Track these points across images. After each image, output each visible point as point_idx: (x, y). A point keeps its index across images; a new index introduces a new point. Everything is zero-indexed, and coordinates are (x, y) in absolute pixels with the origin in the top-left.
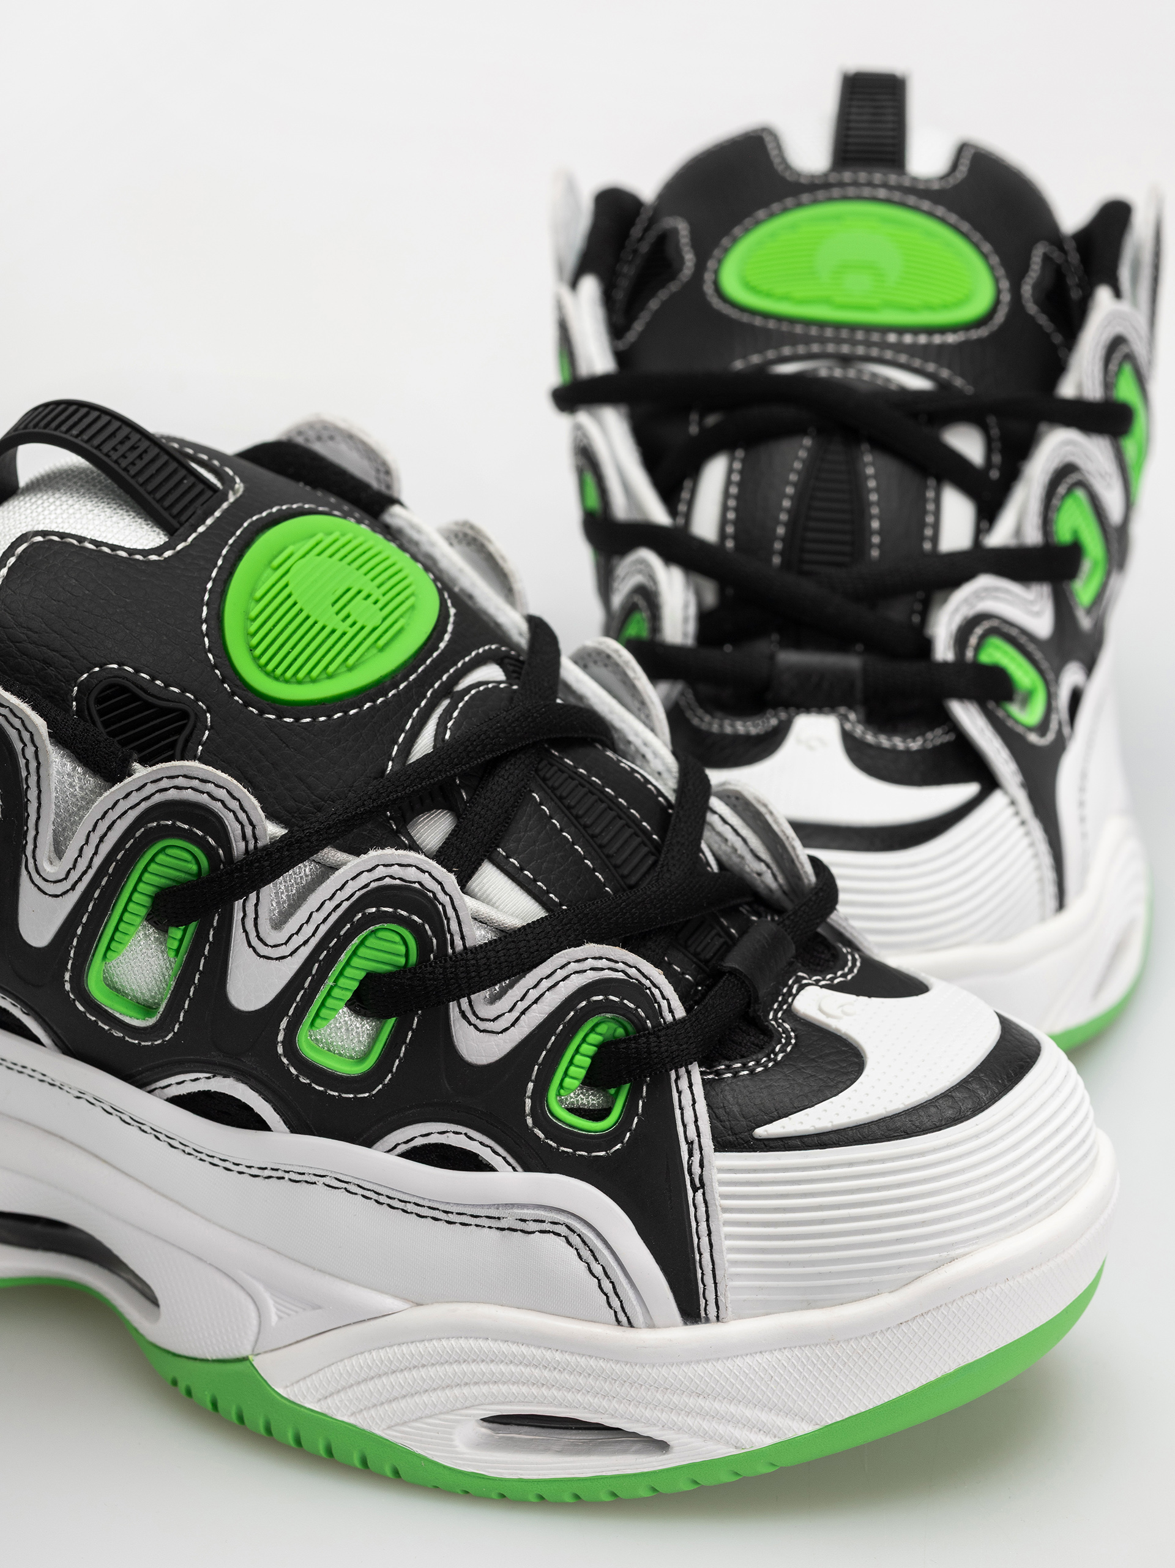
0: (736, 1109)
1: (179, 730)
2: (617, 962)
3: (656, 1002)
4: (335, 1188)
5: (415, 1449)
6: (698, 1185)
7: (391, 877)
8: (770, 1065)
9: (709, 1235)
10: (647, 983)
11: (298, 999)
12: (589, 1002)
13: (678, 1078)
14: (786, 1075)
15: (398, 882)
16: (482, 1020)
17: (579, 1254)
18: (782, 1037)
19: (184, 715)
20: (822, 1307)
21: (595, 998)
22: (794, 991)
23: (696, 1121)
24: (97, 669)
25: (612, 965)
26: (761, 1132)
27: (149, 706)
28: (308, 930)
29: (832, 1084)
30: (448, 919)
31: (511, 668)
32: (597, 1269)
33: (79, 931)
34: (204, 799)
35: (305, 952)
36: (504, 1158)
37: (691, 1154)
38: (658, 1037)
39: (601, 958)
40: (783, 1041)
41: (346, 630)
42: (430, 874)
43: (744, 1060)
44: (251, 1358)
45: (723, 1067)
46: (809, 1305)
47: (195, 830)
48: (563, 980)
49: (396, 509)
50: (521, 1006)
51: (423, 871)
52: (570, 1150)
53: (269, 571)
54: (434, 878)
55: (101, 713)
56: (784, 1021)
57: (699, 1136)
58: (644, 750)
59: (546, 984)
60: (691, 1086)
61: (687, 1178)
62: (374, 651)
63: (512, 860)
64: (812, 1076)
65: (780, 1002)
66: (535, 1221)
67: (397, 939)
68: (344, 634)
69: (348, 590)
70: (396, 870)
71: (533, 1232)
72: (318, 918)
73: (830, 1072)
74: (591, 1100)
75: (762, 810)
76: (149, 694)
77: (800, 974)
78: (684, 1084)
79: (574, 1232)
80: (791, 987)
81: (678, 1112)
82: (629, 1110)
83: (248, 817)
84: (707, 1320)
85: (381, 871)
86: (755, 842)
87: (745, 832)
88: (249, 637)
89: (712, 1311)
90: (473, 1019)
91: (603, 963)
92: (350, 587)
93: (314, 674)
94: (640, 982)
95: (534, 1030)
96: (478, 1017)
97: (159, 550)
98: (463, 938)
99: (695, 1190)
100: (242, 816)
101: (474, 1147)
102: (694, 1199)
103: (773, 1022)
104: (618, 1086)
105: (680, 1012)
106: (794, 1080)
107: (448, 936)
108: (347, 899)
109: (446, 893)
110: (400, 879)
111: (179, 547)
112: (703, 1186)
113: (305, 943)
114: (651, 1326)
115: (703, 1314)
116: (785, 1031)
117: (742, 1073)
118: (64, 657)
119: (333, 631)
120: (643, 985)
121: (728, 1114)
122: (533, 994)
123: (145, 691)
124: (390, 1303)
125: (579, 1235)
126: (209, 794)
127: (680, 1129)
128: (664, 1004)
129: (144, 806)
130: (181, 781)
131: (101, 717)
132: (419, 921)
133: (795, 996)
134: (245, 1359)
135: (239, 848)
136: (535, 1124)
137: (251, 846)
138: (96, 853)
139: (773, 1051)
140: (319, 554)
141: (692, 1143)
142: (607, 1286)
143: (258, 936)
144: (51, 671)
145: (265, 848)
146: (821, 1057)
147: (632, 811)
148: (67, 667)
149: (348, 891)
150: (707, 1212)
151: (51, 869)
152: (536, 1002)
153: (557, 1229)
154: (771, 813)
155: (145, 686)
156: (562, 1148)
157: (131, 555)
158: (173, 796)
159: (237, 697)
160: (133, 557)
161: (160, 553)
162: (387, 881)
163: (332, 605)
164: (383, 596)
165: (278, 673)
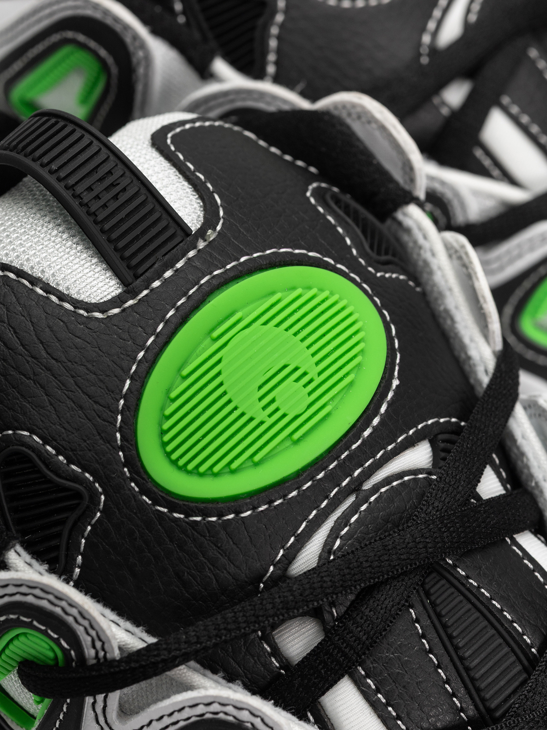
1: (72, 509)
7: (226, 714)
15: (231, 718)
19: (78, 495)
24: (9, 432)
27: (47, 479)
31: (442, 445)
41: (264, 420)
53: (208, 340)
62: (288, 443)
68: (262, 423)
69: (285, 367)
70: (230, 709)
76: (49, 469)
85: (218, 707)
88: (164, 418)
92: (287, 363)
100: (92, 633)
108: (185, 720)
119: (251, 419)
130: (38, 592)
137: (101, 655)
140: (265, 323)
143: (106, 720)
157: (75, 307)
158: (30, 599)
159: (133, 484)
160: (77, 310)
161: (103, 312)
162: (221, 716)
163: (260, 387)
164: (319, 374)
165: (181, 462)
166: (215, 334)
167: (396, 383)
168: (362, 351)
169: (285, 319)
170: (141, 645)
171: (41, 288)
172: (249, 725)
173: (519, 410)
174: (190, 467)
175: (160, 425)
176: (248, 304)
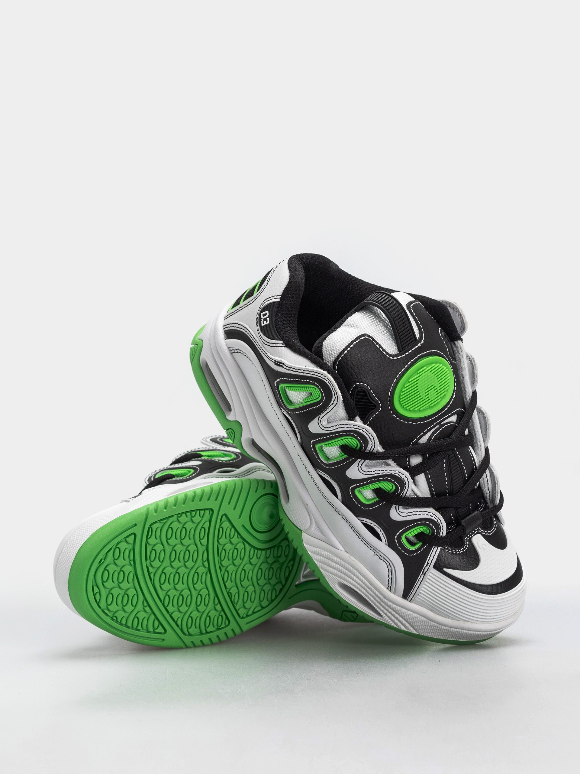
0: (443, 560)
1: (372, 409)
2: (437, 517)
3: (440, 530)
4: (344, 519)
5: (326, 579)
6: (424, 573)
7: (398, 475)
8: (458, 553)
9: (419, 585)
10: (441, 525)
11: (361, 484)
12: (425, 522)
13: (435, 547)
14: (459, 558)
15: (399, 476)
16: (399, 511)
17: (388, 571)
18: (465, 546)
19: (375, 406)
20: (434, 613)
21: (427, 522)
22: (475, 533)
23: (432, 560)
24: (362, 383)
25: (436, 517)
26: (445, 570)
27: (368, 399)
28: (373, 473)
29: (468, 567)
30: (405, 489)
31: (460, 416)
32: (390, 577)
33: (322, 438)
34: (367, 437)
35: (369, 476)
36: (385, 540)
37: (427, 566)
38: (436, 539)
39: (434, 514)
40: (465, 547)
42: (407, 479)
43: (452, 549)
44: (302, 531)
45: (447, 547)
46: (432, 611)
47: (361, 440)
48: (423, 514)
49: (460, 342)
50: (410, 514)
51: (406, 477)
52: (401, 549)
53: (416, 374)
54: (408, 480)
55: (357, 395)
56: (468, 541)
57: (431, 563)
58: (479, 446)
59: (418, 513)
60: (436, 551)
61: (423, 570)
63: (429, 475)
64: (465, 562)
65: (470, 535)
66: (383, 558)
67: (391, 486)
68: (424, 400)
69: (432, 385)
70: (400, 474)
71: (381, 559)
72: (376, 472)
73: (470, 563)
74: (413, 539)
75: (496, 482)
76: (371, 397)
77: (479, 528)
78: (435, 549)
79: (390, 566)
80: (475, 531)
81: (430, 555)
82: (419, 549)
83: (375, 445)
84: (407, 600)
85: (397, 472)
86: (490, 486)
87: (490, 482)
89: (410, 599)
90: (397, 510)
91: (434, 516)
93: (411, 409)
94: (439, 524)
95: (409, 520)
96: (398, 510)
97: (393, 356)
98: (406, 494)
99: (423, 574)
100: (373, 445)
101: (380, 533)
102: (421, 576)
103: (465, 540)
104: (420, 541)
105: (444, 534)
106: (460, 560)
107: (403, 492)
108: (386, 473)
109: (408, 484)
110: (400, 476)
111: (399, 357)
112: (425, 574)
113: (370, 475)
114: (394, 593)
115: (407, 598)
116: (466, 544)
117: (450, 552)
118: (356, 376)
119: (422, 398)
120: (440, 525)
121: (441, 560)
122: (414, 513)
123: (370, 395)
124: (341, 547)
125: (391, 568)
126: (369, 436)
127: (428, 559)
128: (442, 531)
129: (353, 429)
130: (364, 430)
131: (355, 399)
132: (398, 486)
133: (475, 535)
134: (301, 531)
135: (369, 448)
136: (397, 539)
137: (371, 450)
138: (336, 429)
139: (460, 549)
140: (430, 372)
141: (429, 564)
142: (390, 581)
143: (361, 466)
144: (351, 377)
145: (374, 453)
146: (470, 557)
147: (465, 470)
148: (355, 379)
149: (386, 472)
150: (422, 580)
151: (324, 423)
152: (414, 515)
153: (387, 563)
154: (498, 484)
155: (370, 393)
156: (399, 547)
157: (386, 354)
158: (361, 431)
159: (389, 407)
160: (386, 355)
161: (393, 357)
162: (397, 475)
163: (426, 390)
164: (440, 389)
165: (403, 405)
166: (419, 372)
167: (454, 396)
168: (448, 386)
169: (434, 372)
170: (381, 451)
171: (379, 346)
172: (403, 479)
173: (475, 411)
174: (405, 407)
175: (400, 393)
176: (427, 365)
